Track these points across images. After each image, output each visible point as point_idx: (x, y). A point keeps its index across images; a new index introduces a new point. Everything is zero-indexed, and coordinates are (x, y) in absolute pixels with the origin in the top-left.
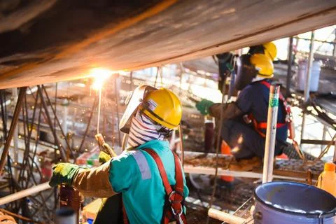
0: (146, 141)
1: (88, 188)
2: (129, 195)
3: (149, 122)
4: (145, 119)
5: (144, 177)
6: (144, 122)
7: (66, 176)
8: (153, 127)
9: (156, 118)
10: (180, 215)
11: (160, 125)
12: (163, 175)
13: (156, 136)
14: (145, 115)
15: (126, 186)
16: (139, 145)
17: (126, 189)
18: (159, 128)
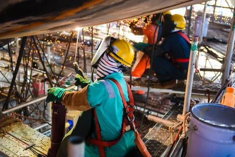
0: (110, 74)
1: (73, 104)
2: (101, 108)
3: (113, 61)
4: (110, 58)
5: (111, 97)
6: (109, 60)
7: (57, 96)
8: (115, 64)
9: (117, 59)
11: (121, 63)
12: (122, 95)
13: (117, 70)
14: (110, 56)
15: (99, 103)
16: (105, 76)
17: (99, 105)
18: (119, 65)
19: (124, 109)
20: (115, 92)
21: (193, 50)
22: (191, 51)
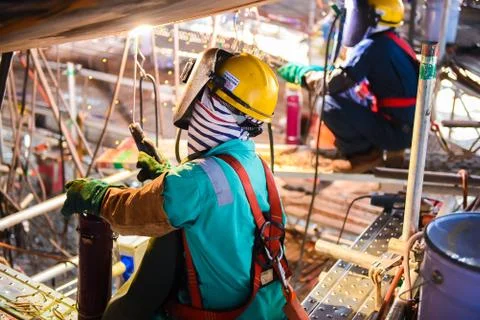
0: (220, 142)
1: (128, 221)
2: (198, 230)
3: (225, 110)
4: (217, 104)
5: (221, 201)
6: (217, 109)
8: (231, 118)
9: (236, 104)
10: (279, 259)
11: (244, 114)
12: (251, 197)
13: (236, 133)
14: (219, 99)
15: (192, 217)
16: (209, 148)
17: (192, 223)
18: (242, 119)
19: (257, 232)
20: (233, 188)
21: (425, 78)
22: (421, 81)
